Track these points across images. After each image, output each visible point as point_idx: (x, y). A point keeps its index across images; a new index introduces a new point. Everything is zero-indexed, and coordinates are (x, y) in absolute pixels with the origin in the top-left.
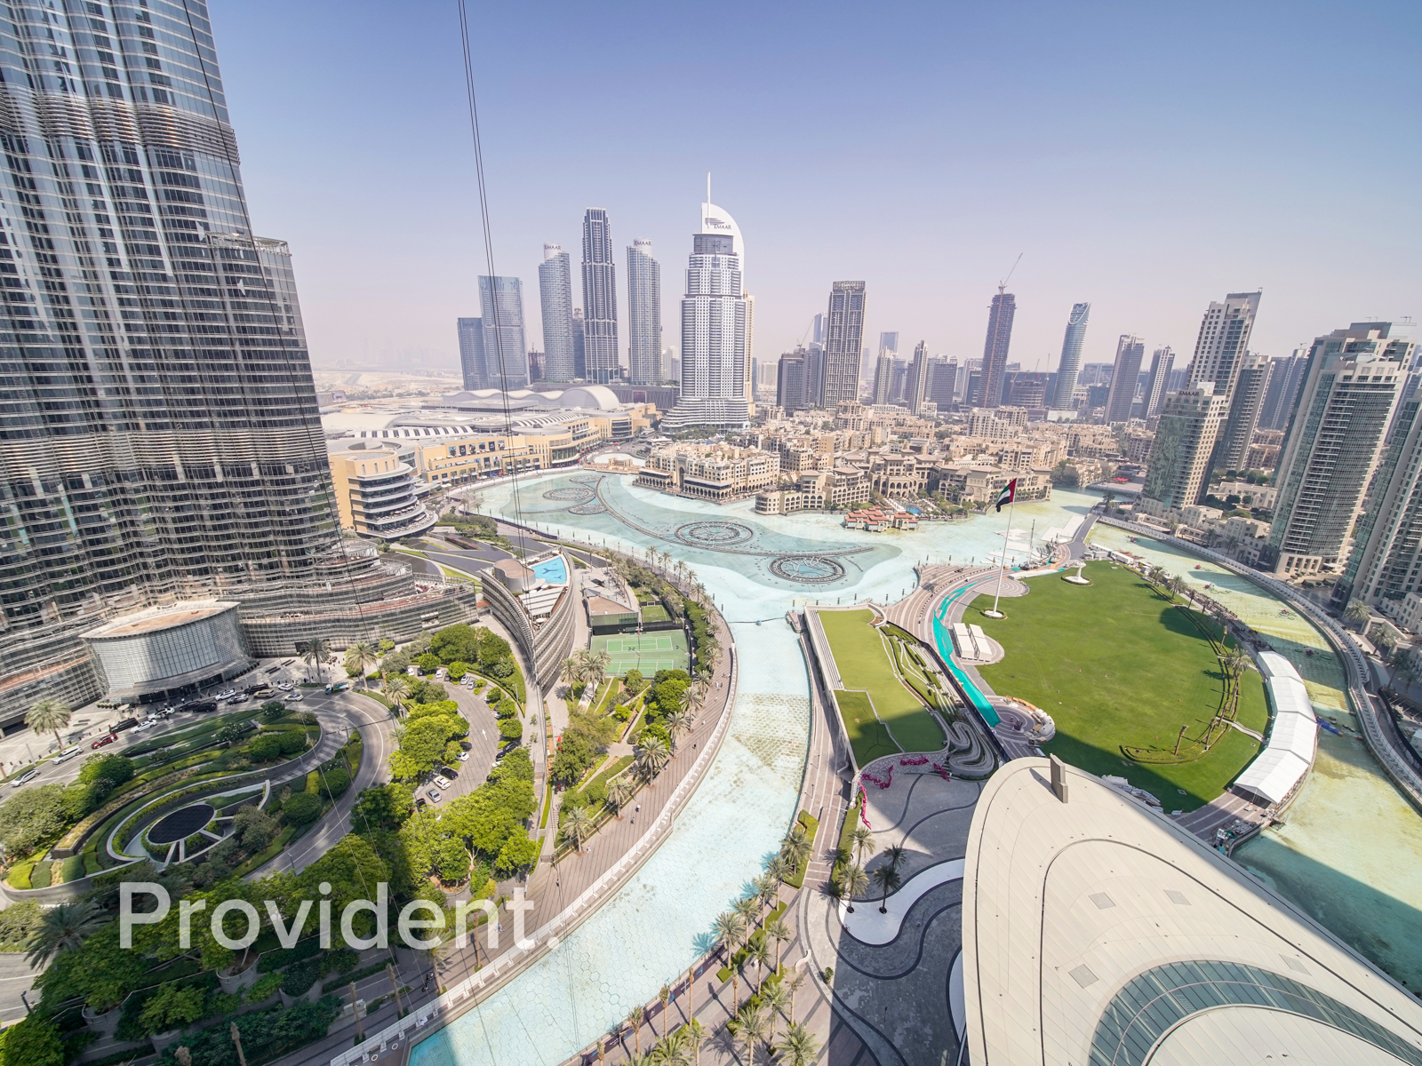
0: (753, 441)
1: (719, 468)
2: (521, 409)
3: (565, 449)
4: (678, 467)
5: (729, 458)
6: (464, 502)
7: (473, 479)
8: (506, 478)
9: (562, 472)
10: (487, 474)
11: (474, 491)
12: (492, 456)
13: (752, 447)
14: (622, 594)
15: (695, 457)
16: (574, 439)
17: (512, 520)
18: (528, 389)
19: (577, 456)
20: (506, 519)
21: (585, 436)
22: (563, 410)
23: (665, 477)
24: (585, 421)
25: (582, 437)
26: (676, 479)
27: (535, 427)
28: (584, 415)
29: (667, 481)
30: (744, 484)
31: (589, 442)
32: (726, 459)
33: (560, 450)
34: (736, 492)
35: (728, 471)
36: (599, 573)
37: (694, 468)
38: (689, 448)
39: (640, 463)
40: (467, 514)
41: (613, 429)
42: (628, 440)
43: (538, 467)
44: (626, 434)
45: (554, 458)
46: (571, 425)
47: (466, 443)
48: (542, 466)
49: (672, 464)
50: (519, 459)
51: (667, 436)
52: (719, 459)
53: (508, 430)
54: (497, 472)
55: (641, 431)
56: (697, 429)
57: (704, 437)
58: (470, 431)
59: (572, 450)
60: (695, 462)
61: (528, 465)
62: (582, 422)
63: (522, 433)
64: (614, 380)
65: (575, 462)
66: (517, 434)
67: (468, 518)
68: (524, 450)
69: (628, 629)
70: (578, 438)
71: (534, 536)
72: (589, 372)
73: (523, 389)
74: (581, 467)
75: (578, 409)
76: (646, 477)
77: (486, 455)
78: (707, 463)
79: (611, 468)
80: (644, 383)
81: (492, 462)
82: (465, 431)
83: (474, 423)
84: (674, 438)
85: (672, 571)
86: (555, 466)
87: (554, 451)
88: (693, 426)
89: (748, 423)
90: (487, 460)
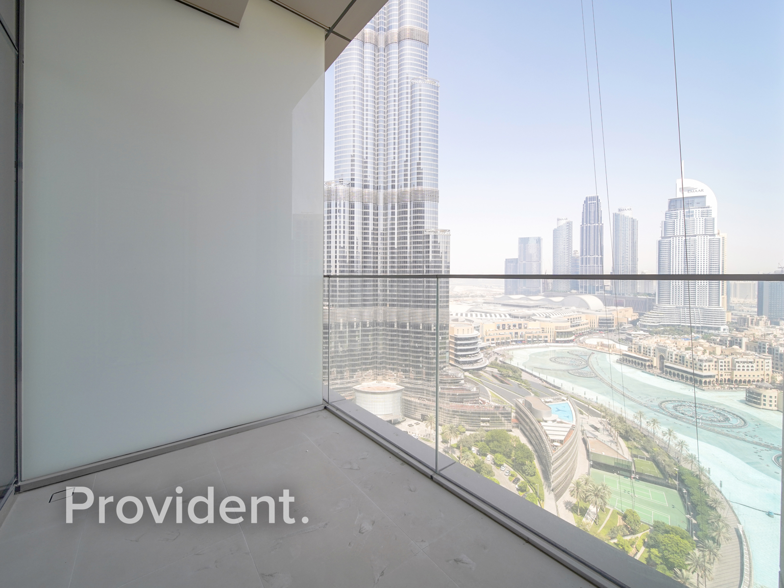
0: (735, 342)
1: (701, 361)
2: (537, 306)
3: (565, 332)
4: (658, 354)
5: (710, 353)
6: (503, 356)
7: (507, 343)
8: (527, 346)
9: (562, 346)
10: (516, 341)
11: (508, 350)
12: (520, 332)
13: (735, 347)
14: (616, 443)
15: (675, 348)
16: (571, 326)
17: (531, 372)
18: (541, 295)
19: (573, 337)
20: (527, 370)
21: (579, 325)
22: (563, 308)
23: (645, 360)
24: (579, 316)
25: (576, 326)
26: (656, 362)
27: (546, 317)
28: (578, 312)
29: (647, 364)
30: (729, 377)
31: (582, 329)
32: (707, 354)
33: (561, 332)
34: (720, 382)
35: (711, 364)
36: (595, 421)
37: (674, 357)
38: (668, 341)
39: (624, 348)
40: (504, 363)
41: (600, 323)
42: (611, 331)
43: (546, 341)
44: (610, 327)
45: (557, 337)
46: (570, 318)
47: (506, 323)
48: (549, 341)
49: (652, 351)
50: (535, 335)
51: (644, 331)
52: (700, 353)
53: (528, 318)
54: (521, 341)
55: (621, 326)
56: (673, 328)
57: (679, 334)
58: (508, 317)
59: (569, 334)
60: (675, 353)
61: (540, 339)
62: (577, 317)
63: (538, 320)
64: (599, 292)
65: (572, 341)
66: (535, 320)
67: (504, 366)
68: (539, 330)
69: (621, 472)
70: (574, 326)
71: (545, 384)
72: (582, 287)
73: (538, 295)
74: (576, 344)
75: (574, 308)
76: (628, 358)
77: (516, 331)
78: (688, 355)
79: (598, 348)
80: (623, 294)
81: (519, 335)
82: (506, 316)
83: (510, 312)
84: (651, 333)
85: (660, 435)
86: (557, 342)
87: (557, 332)
88: (668, 325)
89: (726, 327)
90: (516, 333)
